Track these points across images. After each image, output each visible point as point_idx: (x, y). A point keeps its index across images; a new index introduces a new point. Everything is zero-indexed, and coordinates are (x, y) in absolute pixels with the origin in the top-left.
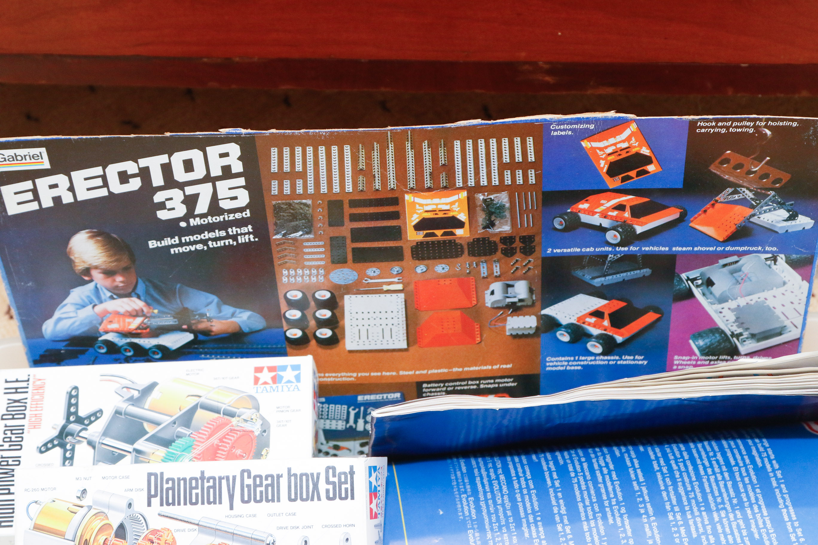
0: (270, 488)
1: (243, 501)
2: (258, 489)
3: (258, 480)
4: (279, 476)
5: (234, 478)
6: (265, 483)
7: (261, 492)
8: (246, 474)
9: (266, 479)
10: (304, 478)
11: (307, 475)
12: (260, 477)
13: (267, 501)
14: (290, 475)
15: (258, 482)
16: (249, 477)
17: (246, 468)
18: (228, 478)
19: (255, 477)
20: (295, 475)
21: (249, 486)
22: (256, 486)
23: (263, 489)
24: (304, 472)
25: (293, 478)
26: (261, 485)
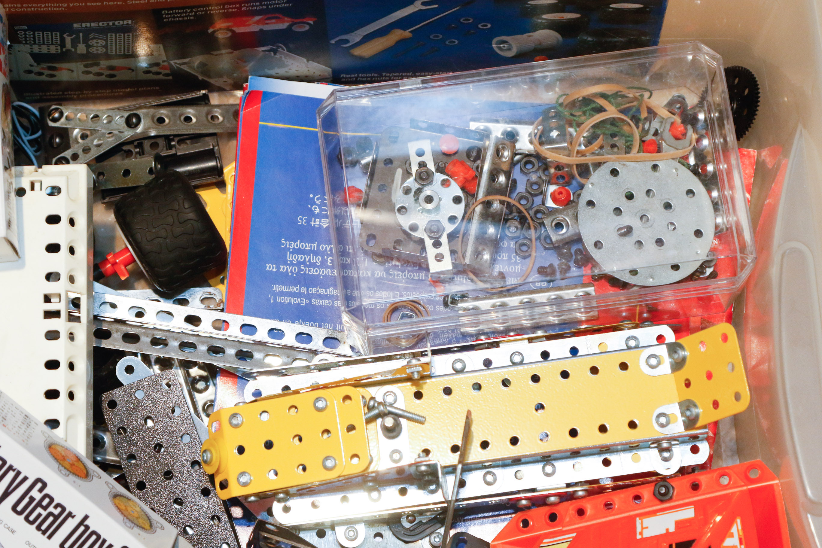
0: (51, 519)
1: (14, 508)
2: (39, 510)
3: (47, 501)
4: (70, 515)
5: (25, 479)
6: (51, 509)
7: (40, 515)
8: (39, 485)
9: (56, 507)
10: (94, 537)
11: (99, 537)
12: (52, 500)
13: (38, 528)
14: (81, 523)
15: (45, 503)
16: (41, 490)
17: (45, 479)
18: (19, 473)
19: (47, 496)
20: (87, 528)
21: (32, 499)
22: (39, 504)
23: (44, 513)
24: (99, 531)
25: (82, 528)
26: (45, 508)
